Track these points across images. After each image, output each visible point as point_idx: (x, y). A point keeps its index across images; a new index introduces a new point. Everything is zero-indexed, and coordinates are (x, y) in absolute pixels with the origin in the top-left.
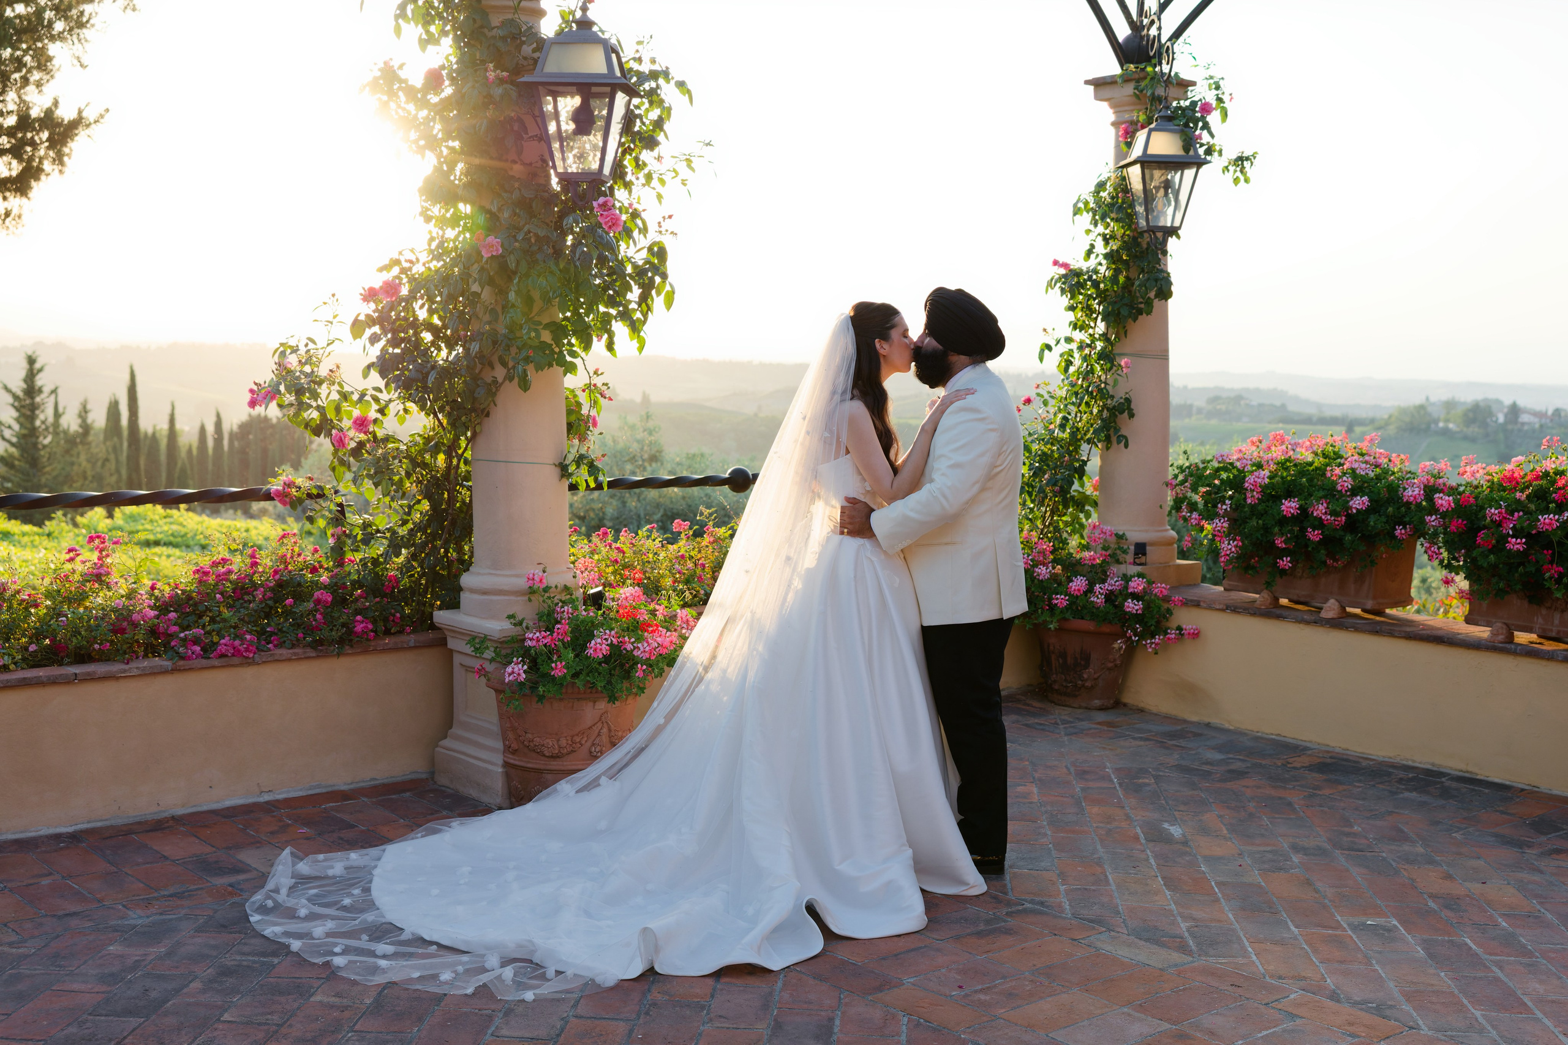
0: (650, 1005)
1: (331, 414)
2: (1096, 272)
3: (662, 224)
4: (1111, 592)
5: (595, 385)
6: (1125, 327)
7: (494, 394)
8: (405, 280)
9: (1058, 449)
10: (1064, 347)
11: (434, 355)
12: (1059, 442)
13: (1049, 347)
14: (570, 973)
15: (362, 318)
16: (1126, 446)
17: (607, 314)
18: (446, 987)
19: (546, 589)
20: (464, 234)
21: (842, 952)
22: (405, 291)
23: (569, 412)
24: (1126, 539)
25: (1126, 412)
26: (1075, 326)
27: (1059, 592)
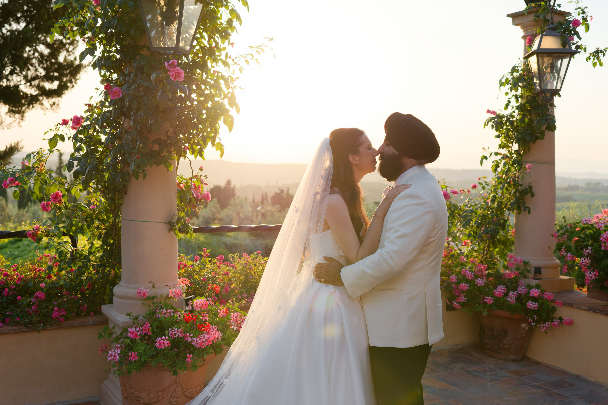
4: (520, 295)
5: (197, 177)
6: (529, 147)
9: (491, 213)
10: (495, 158)
12: (491, 209)
13: (486, 158)
16: (529, 212)
23: (181, 193)
24: (530, 265)
25: (529, 193)
26: (500, 146)
27: (488, 295)
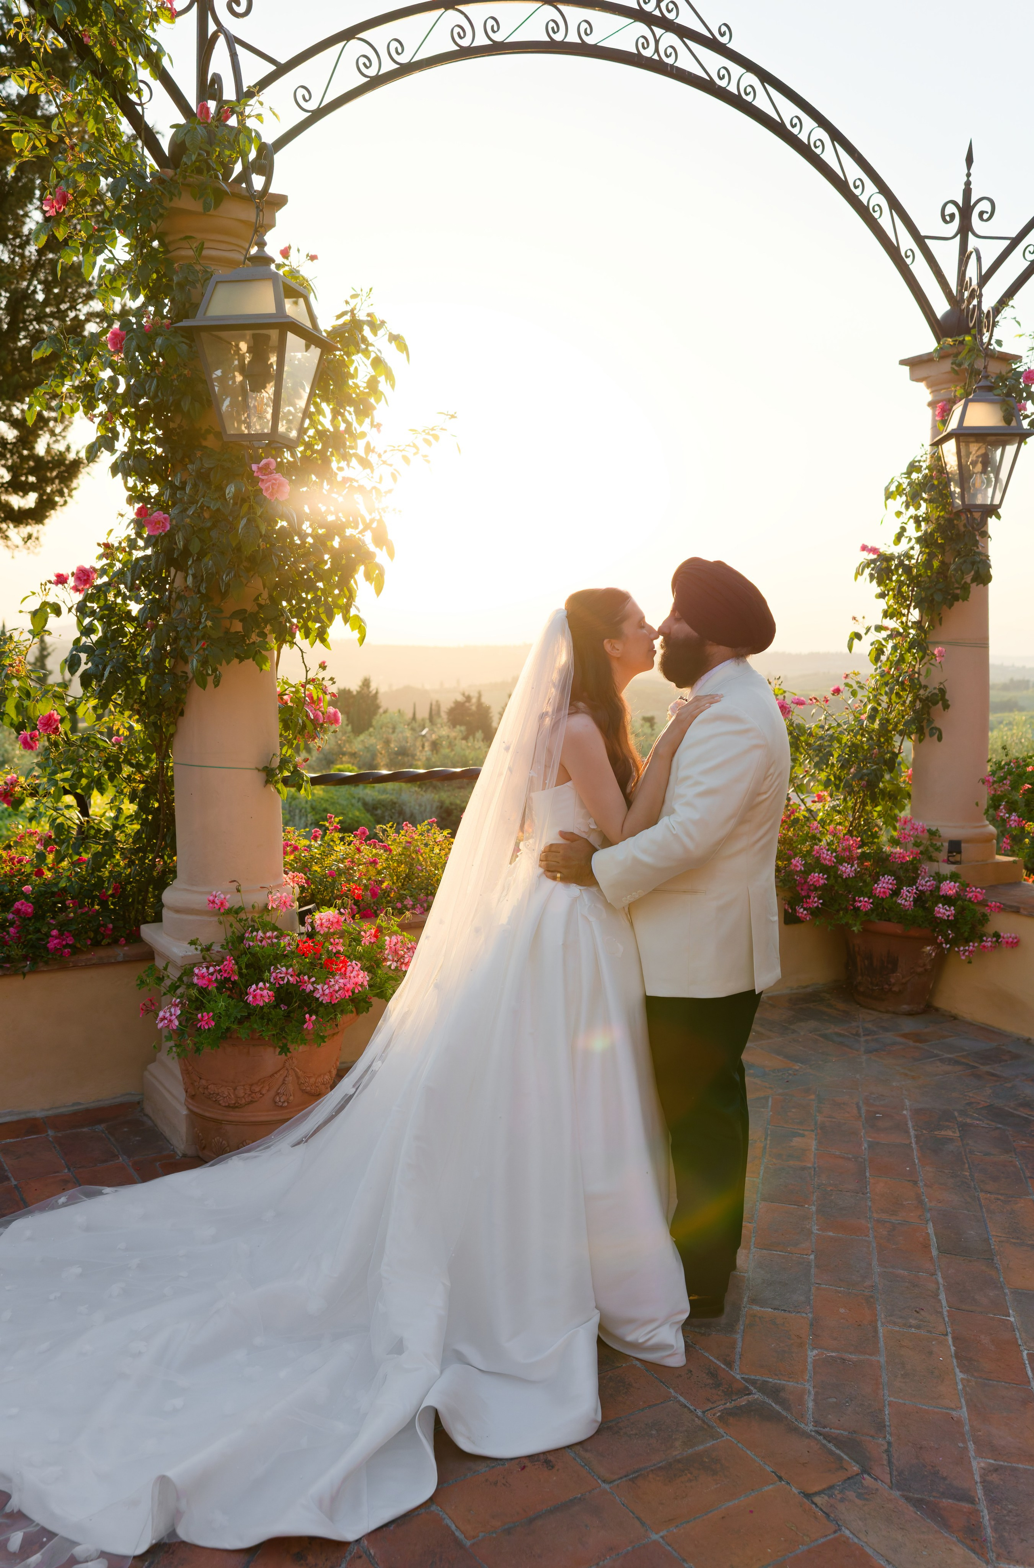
4: (920, 894)
5: (315, 681)
6: (939, 614)
7: (184, 692)
9: (868, 740)
10: (874, 636)
12: (868, 733)
13: (858, 636)
16: (940, 739)
19: (239, 911)
24: (940, 836)
25: (940, 703)
26: (886, 614)
27: (862, 894)
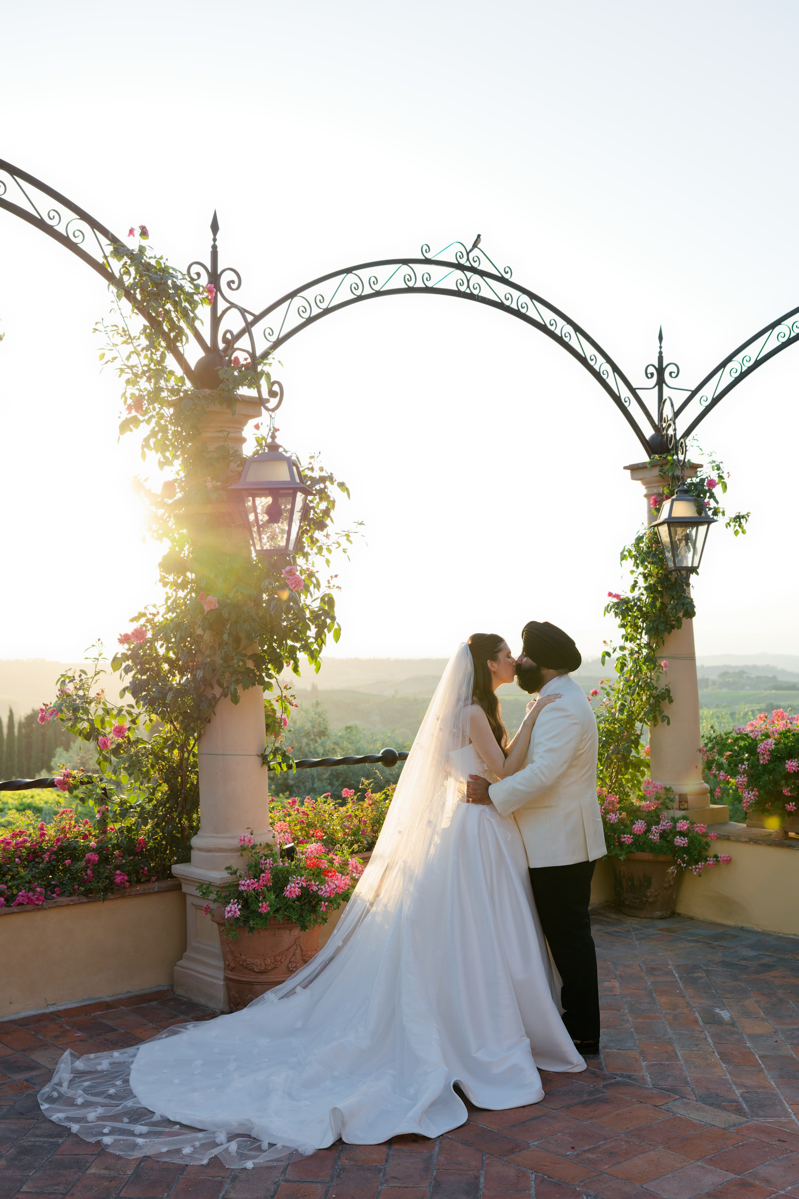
0: (340, 1170)
1: (98, 725)
2: (639, 599)
3: (331, 581)
4: (664, 831)
5: (285, 697)
6: (662, 638)
7: (214, 707)
8: (149, 627)
9: (619, 726)
10: (619, 654)
11: (170, 679)
12: (619, 722)
13: (608, 654)
14: (279, 1146)
15: (119, 656)
16: (668, 724)
17: (293, 647)
18: (187, 1159)
19: (253, 847)
20: (191, 594)
21: (482, 1122)
22: (149, 635)
23: (267, 716)
24: (673, 792)
25: (668, 698)
26: (627, 639)
27: (626, 833)
